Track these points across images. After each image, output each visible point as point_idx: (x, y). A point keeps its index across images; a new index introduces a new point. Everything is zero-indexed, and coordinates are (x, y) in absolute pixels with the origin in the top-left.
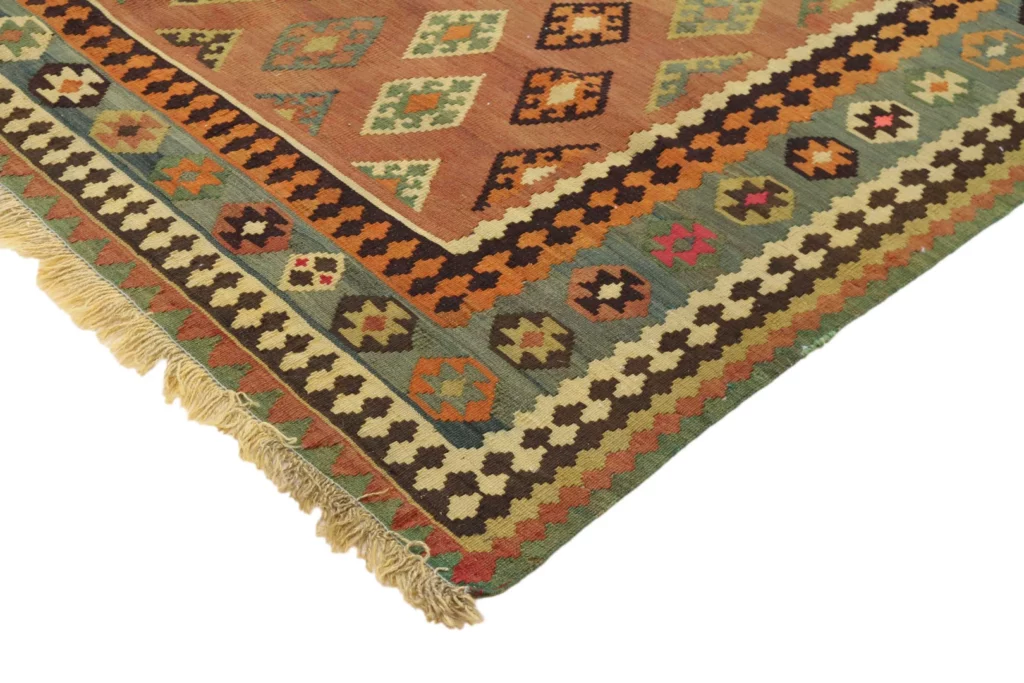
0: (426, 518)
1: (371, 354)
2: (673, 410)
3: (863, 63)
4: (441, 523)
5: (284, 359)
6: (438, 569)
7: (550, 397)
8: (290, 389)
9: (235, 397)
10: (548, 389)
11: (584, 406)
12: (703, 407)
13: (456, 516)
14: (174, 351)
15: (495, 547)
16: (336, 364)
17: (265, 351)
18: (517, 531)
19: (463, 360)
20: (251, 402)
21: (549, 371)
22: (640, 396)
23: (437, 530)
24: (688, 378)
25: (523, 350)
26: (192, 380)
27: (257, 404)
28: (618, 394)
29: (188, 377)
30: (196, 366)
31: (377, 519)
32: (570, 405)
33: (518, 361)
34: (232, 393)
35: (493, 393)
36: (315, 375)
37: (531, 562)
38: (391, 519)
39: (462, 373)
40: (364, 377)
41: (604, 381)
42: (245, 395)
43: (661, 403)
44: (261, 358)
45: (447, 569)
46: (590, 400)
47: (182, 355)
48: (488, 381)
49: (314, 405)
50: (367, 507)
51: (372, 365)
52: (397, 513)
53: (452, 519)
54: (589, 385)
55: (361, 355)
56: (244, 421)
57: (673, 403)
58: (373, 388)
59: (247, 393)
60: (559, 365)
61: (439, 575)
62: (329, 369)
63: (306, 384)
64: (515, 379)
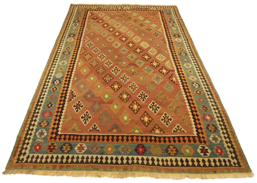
3: (81, 27)
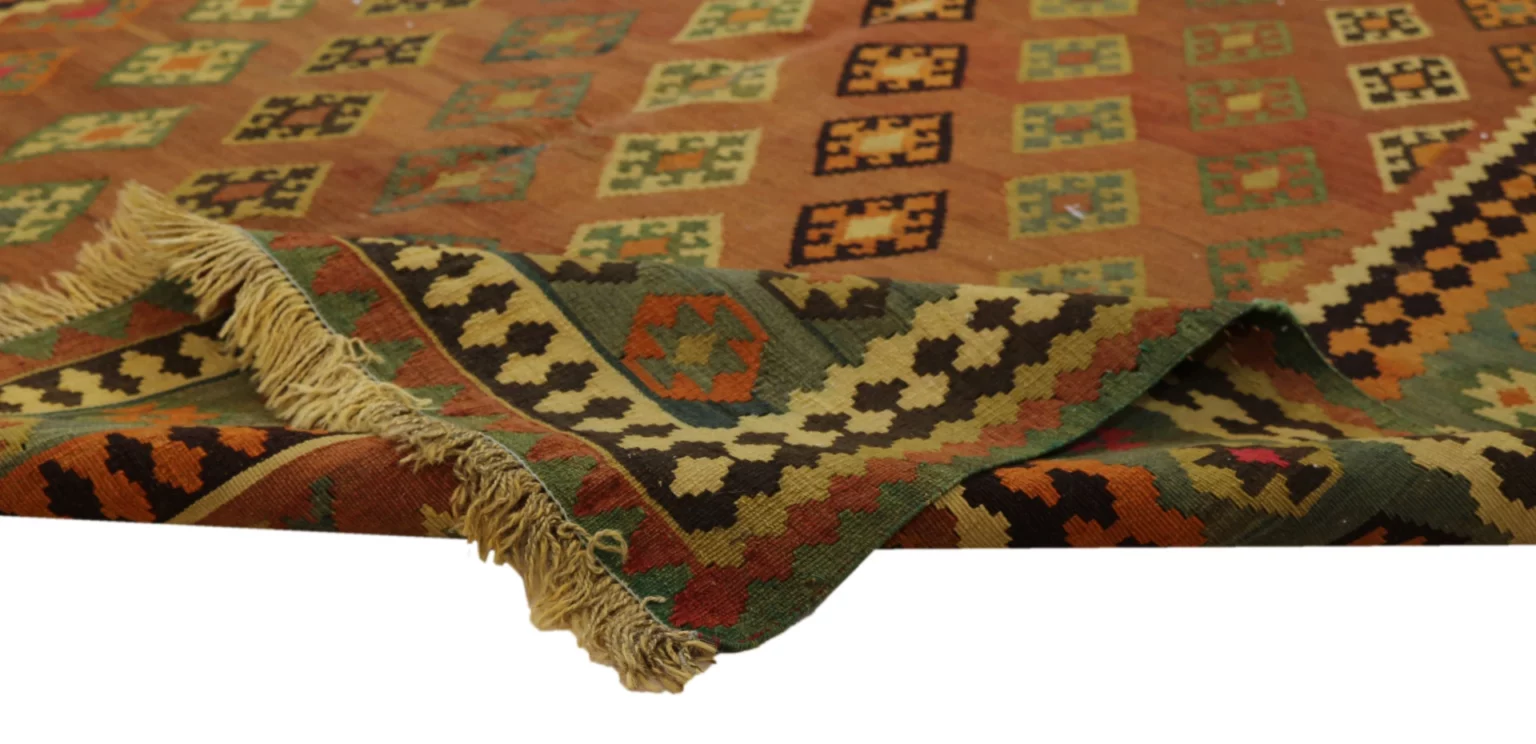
0: (635, 492)
1: (571, 284)
2: (1050, 393)
4: (660, 502)
5: (433, 285)
6: (647, 599)
7: (849, 369)
8: (435, 339)
9: (346, 348)
10: (847, 355)
11: (905, 385)
12: (1100, 386)
13: (686, 490)
14: (262, 265)
15: (750, 556)
16: (515, 299)
17: (405, 271)
18: (789, 524)
19: (714, 301)
20: (370, 354)
21: (851, 323)
22: (998, 367)
23: (653, 517)
24: (1077, 334)
25: (810, 287)
26: (282, 316)
27: (380, 359)
28: (960, 364)
29: (276, 312)
30: (293, 291)
31: (550, 493)
32: (881, 384)
33: (801, 304)
34: (341, 339)
35: (756, 361)
36: (477, 318)
37: (808, 592)
38: (574, 494)
39: (710, 323)
40: (556, 327)
41: (938, 341)
42: (362, 345)
43: (1031, 379)
44: (395, 282)
45: (662, 599)
46: (915, 375)
47: (273, 272)
48: (752, 339)
49: (470, 368)
50: (534, 470)
51: (570, 305)
52: (586, 483)
53: (679, 494)
54: (914, 347)
55: (555, 286)
56: (353, 381)
57: (1051, 378)
58: (570, 346)
59: (366, 342)
60: (866, 313)
61: (649, 612)
62: (501, 309)
63: (462, 332)
64: (794, 334)
